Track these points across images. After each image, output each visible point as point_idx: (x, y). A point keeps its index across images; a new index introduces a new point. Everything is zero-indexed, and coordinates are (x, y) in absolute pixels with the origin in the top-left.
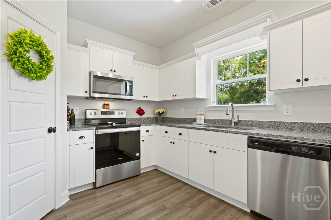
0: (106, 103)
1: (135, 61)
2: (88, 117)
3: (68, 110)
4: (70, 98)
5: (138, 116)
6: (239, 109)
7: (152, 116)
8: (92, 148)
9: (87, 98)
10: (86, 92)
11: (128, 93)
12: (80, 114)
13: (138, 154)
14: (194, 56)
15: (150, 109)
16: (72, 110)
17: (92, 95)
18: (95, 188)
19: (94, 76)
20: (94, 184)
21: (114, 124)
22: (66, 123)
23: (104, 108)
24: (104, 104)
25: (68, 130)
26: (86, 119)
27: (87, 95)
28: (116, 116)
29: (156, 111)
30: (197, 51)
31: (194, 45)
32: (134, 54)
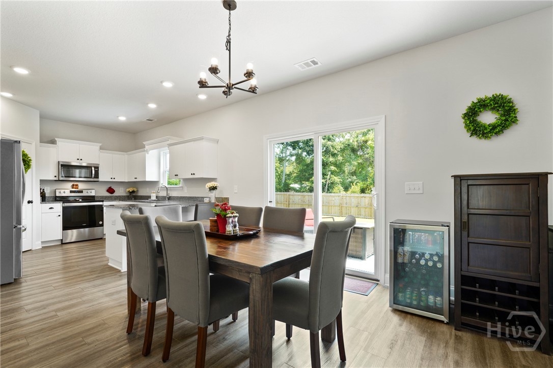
0: (75, 183)
1: (101, 150)
2: (57, 195)
3: (41, 189)
4: (42, 181)
5: (108, 194)
6: (172, 189)
7: (125, 194)
8: (59, 216)
9: (55, 181)
10: (55, 176)
11: (93, 176)
12: (51, 192)
13: (101, 223)
14: (145, 151)
15: (123, 188)
16: (43, 189)
17: (60, 179)
18: (62, 244)
19: (61, 165)
20: (62, 240)
21: (80, 200)
22: (39, 198)
23: (73, 188)
24: (73, 185)
25: (41, 203)
26: (56, 197)
27: (56, 179)
28: (85, 194)
29: (128, 190)
30: (147, 147)
31: (144, 143)
32: (101, 144)
